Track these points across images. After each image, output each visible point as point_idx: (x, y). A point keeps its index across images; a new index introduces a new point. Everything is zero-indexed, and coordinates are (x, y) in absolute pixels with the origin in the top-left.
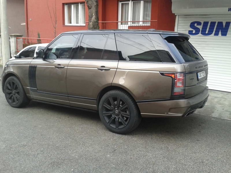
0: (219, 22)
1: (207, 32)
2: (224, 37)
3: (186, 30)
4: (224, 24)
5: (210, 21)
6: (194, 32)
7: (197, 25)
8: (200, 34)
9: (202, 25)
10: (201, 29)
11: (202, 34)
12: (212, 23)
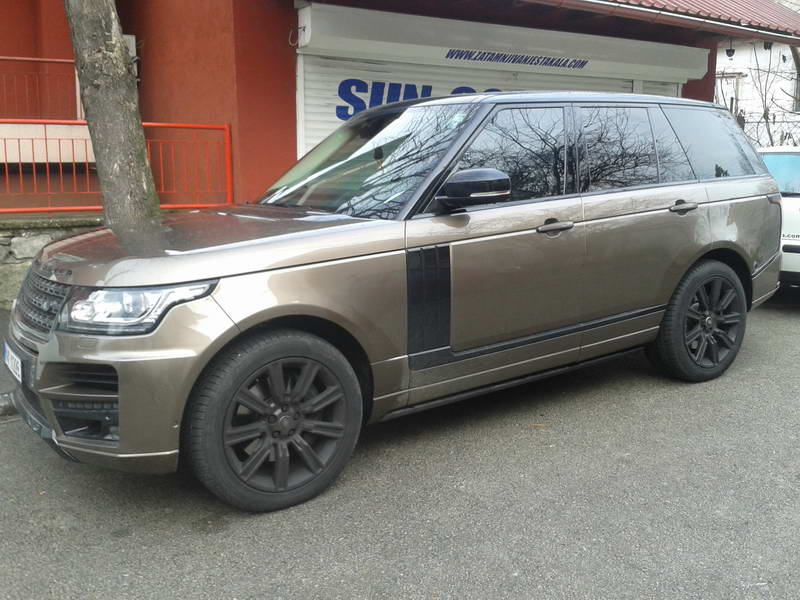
0: (407, 86)
3: (328, 105)
4: (419, 91)
5: (388, 79)
6: (351, 110)
7: (357, 91)
9: (370, 90)
10: (368, 103)
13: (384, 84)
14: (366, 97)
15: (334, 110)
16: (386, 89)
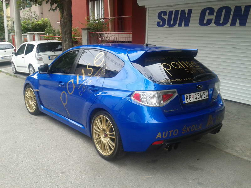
0: (182, 10)
1: (172, 23)
2: (187, 28)
3: (155, 21)
4: (187, 12)
5: (174, 9)
6: (161, 23)
7: (164, 15)
8: (166, 26)
9: (168, 14)
10: (167, 20)
11: (167, 25)
12: (176, 11)
13: (173, 11)
14: (166, 17)
15: (156, 23)
16: (174, 13)
